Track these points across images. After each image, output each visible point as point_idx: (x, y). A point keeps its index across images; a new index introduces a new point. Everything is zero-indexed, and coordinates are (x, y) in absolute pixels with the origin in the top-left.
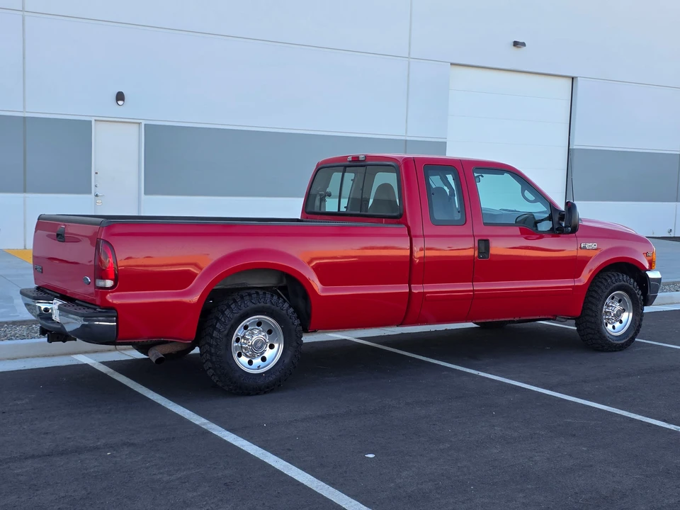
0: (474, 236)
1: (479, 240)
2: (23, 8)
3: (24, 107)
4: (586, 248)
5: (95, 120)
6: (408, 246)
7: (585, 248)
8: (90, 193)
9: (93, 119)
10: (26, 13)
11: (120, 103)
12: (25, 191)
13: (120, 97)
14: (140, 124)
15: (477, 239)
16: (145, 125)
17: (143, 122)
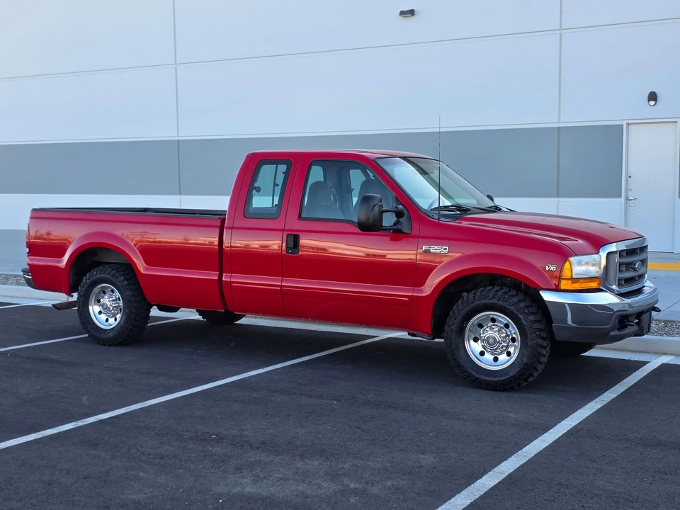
0: (283, 230)
1: (288, 235)
2: (561, 26)
3: (559, 118)
4: (430, 252)
5: (628, 124)
6: (216, 240)
7: (427, 251)
8: (620, 196)
9: (624, 123)
10: (563, 31)
11: (652, 103)
12: (558, 196)
13: (653, 97)
14: (676, 122)
15: (285, 233)
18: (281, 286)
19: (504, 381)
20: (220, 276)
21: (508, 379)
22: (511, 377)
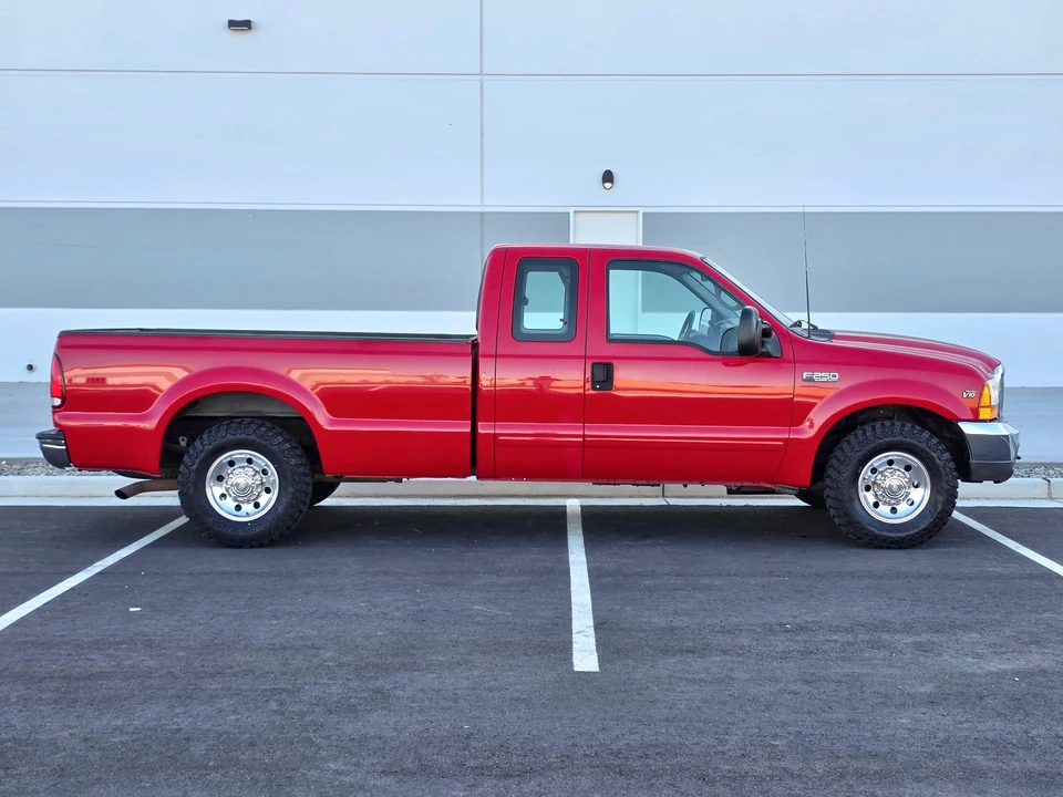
0: (585, 358)
1: (593, 364)
2: (481, 70)
3: (482, 200)
4: (813, 380)
5: (575, 212)
6: (468, 373)
7: (810, 380)
9: (571, 211)
10: (485, 77)
11: (608, 185)
13: (608, 177)
14: (637, 212)
15: (590, 362)
16: (644, 213)
17: (641, 211)
18: (584, 436)
19: (913, 535)
20: (474, 427)
21: (918, 533)
22: (924, 530)
